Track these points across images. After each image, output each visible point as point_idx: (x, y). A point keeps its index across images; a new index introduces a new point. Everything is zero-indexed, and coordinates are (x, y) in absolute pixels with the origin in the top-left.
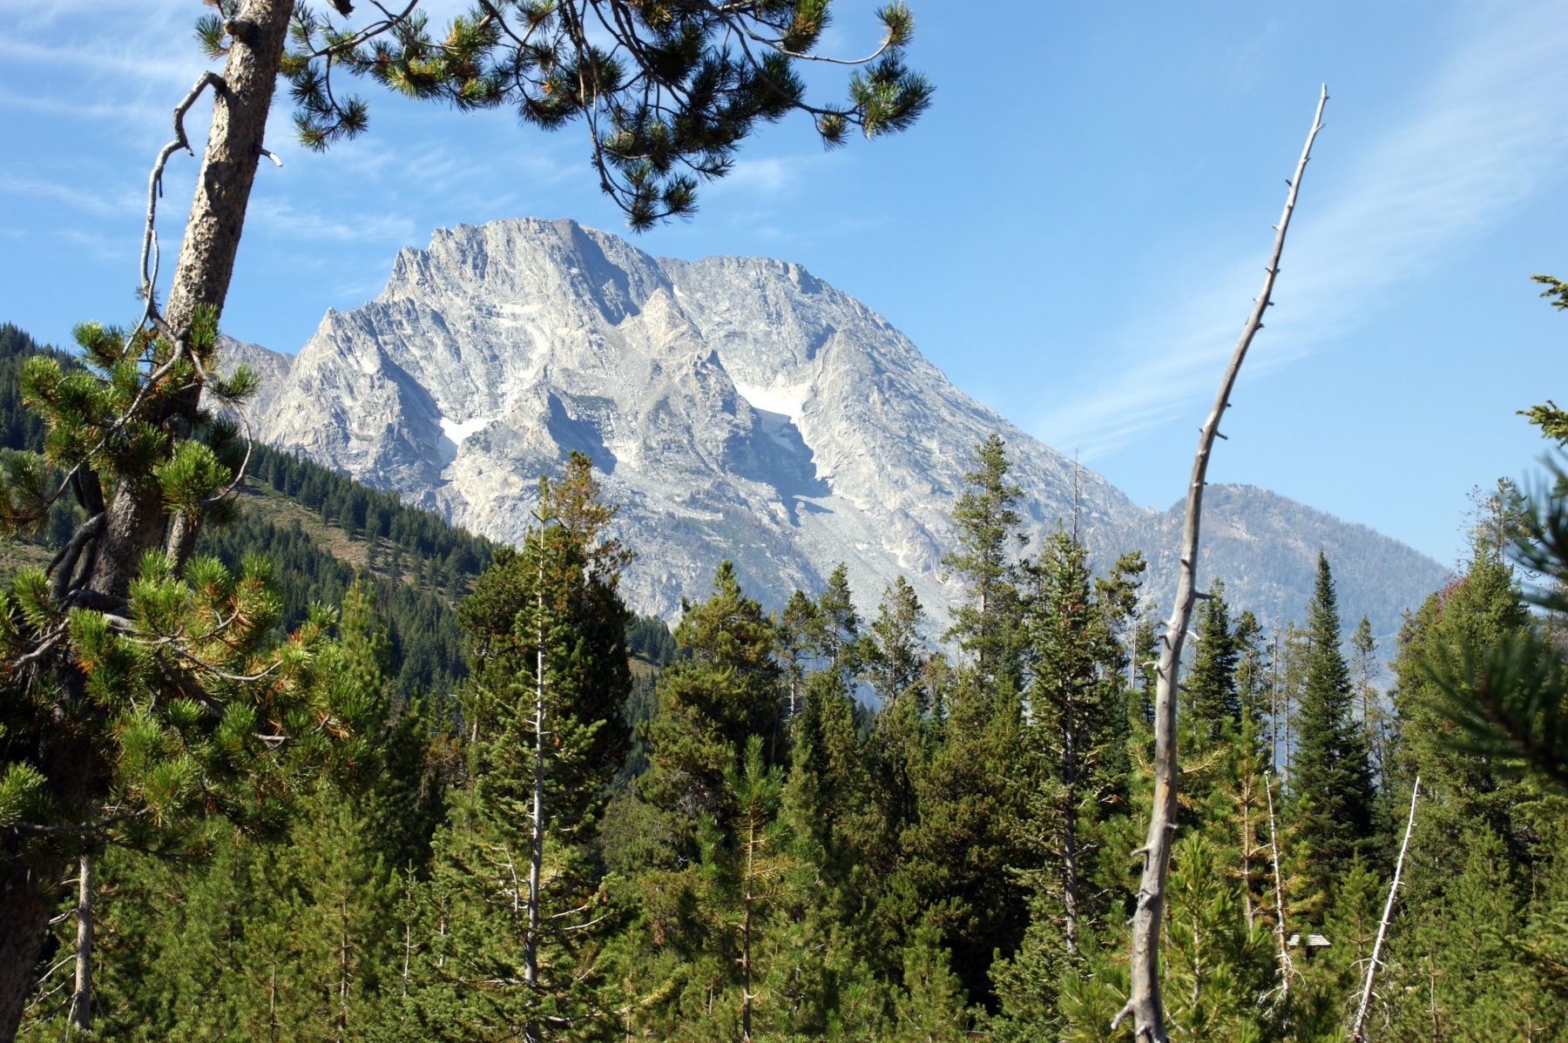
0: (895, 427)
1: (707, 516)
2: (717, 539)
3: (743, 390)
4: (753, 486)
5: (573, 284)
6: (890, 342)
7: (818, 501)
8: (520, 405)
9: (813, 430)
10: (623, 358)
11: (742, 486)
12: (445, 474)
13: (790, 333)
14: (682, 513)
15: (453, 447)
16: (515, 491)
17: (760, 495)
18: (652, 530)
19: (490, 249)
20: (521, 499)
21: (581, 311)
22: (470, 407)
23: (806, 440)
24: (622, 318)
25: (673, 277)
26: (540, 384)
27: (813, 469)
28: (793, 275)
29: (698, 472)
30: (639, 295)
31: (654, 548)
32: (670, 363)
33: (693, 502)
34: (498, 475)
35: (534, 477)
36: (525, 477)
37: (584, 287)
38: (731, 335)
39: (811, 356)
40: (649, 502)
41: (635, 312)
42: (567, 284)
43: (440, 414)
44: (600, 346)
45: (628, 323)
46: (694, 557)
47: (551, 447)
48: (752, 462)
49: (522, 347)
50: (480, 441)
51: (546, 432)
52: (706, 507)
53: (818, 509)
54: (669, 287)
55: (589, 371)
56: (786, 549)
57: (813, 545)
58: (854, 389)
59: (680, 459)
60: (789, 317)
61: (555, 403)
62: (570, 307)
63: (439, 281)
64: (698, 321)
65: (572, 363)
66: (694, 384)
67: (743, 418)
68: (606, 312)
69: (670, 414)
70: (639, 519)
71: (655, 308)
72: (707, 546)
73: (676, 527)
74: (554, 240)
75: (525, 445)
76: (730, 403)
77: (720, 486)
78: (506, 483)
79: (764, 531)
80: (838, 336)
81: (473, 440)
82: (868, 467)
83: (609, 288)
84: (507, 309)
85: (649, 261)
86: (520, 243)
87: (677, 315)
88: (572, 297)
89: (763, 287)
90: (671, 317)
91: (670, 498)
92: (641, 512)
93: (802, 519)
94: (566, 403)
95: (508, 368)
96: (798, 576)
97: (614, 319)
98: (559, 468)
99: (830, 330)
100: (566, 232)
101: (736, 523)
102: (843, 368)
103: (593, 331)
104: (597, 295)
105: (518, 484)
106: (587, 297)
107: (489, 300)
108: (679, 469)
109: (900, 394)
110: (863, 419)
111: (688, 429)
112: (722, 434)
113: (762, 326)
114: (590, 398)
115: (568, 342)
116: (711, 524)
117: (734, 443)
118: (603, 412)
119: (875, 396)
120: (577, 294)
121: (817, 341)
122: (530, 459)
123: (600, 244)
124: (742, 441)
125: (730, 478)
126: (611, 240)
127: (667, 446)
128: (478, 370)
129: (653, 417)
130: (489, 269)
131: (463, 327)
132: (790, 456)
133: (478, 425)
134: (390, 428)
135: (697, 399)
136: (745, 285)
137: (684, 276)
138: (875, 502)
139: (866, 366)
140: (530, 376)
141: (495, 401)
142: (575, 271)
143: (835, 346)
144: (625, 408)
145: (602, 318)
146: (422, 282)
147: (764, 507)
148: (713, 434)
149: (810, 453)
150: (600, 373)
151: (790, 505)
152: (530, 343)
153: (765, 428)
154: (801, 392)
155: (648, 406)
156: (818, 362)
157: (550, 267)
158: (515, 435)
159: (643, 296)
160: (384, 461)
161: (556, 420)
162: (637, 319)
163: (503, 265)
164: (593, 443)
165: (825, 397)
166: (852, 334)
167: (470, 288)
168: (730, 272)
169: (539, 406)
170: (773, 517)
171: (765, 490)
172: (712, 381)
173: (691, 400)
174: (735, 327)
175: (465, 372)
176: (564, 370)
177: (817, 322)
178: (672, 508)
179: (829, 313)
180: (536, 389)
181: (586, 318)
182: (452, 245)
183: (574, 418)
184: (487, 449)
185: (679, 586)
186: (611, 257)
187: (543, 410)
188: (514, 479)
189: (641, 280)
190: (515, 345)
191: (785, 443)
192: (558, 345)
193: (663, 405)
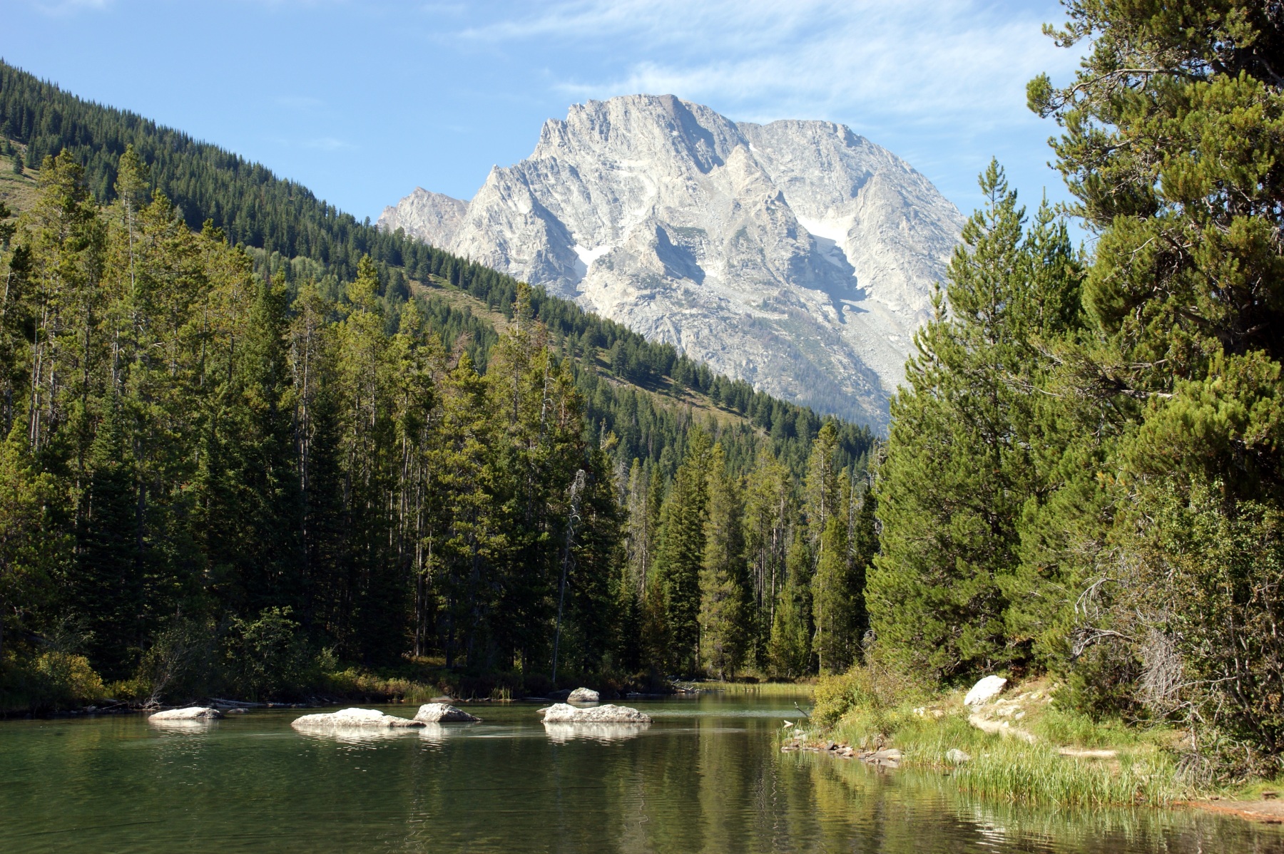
0: (919, 247)
1: (775, 316)
2: (784, 334)
3: (802, 221)
4: (811, 293)
5: (674, 144)
6: (915, 183)
7: (859, 304)
8: (635, 235)
9: (856, 251)
10: (712, 198)
11: (803, 294)
12: (579, 288)
13: (838, 178)
14: (758, 314)
15: (585, 267)
16: (632, 299)
17: (816, 300)
18: (734, 327)
19: (612, 118)
20: (636, 305)
21: (680, 163)
22: (598, 237)
23: (849, 260)
24: (710, 168)
25: (748, 137)
26: (650, 218)
27: (855, 280)
28: (841, 134)
29: (769, 283)
30: (723, 151)
31: (736, 340)
32: (747, 201)
33: (765, 306)
34: (619, 287)
35: (646, 288)
36: (640, 289)
37: (681, 147)
38: (793, 180)
39: (854, 194)
40: (732, 306)
41: (721, 163)
42: (669, 144)
43: (574, 243)
44: (694, 189)
45: (716, 171)
46: (766, 347)
47: (658, 266)
48: (809, 275)
49: (636, 192)
50: (606, 263)
51: (654, 254)
52: (775, 310)
53: (859, 310)
54: (746, 144)
55: (686, 209)
56: (836, 340)
57: (856, 337)
58: (888, 219)
59: (755, 274)
60: (837, 166)
61: (661, 233)
62: (672, 160)
63: (574, 144)
64: (768, 169)
65: (674, 203)
66: (765, 217)
67: (802, 242)
68: (698, 164)
69: (748, 240)
70: (724, 319)
71: (736, 160)
72: (776, 339)
73: (753, 325)
74: (660, 110)
75: (639, 265)
76: (793, 232)
77: (785, 293)
78: (625, 293)
79: (820, 327)
80: (875, 179)
81: (600, 262)
82: (898, 278)
83: (701, 145)
84: (625, 163)
85: (731, 125)
86: (634, 113)
87: (752, 165)
88: (674, 153)
89: (817, 143)
90: (748, 166)
91: (747, 303)
92: (725, 314)
93: (848, 318)
94: (669, 233)
95: (626, 208)
96: (845, 361)
97: (705, 169)
98: (664, 281)
99: (869, 175)
100: (669, 105)
101: (798, 320)
102: (879, 203)
103: (689, 179)
104: (692, 152)
105: (634, 293)
106: (684, 153)
107: (611, 157)
108: (754, 281)
109: (922, 222)
110: (895, 242)
111: (761, 251)
112: (787, 255)
113: (817, 173)
114: (687, 229)
115: (670, 187)
116: (779, 322)
117: (796, 261)
118: (697, 239)
119: (904, 224)
120: (677, 151)
121: (859, 183)
122: (643, 275)
123: (695, 113)
124: (802, 259)
125: (793, 287)
126: (702, 110)
127: (745, 264)
128: (604, 209)
129: (735, 243)
130: (612, 134)
131: (593, 177)
132: (839, 270)
133: (604, 250)
134: (539, 254)
135: (769, 227)
136: (804, 142)
137: (757, 136)
138: (904, 305)
139: (897, 201)
140: (642, 213)
141: (616, 232)
142: (675, 133)
143: (872, 187)
144: (713, 236)
145: (696, 169)
146: (562, 145)
147: (819, 309)
148: (781, 255)
149: (853, 269)
150: (695, 210)
151: (838, 307)
152: (642, 188)
153: (819, 250)
154: (847, 222)
155: (731, 234)
156: (860, 199)
157: (657, 131)
158: (632, 257)
159: (726, 152)
160: (535, 277)
161: (662, 246)
162: (722, 168)
163: (622, 130)
164: (690, 263)
165: (865, 225)
166: (886, 177)
167: (597, 148)
168: (792, 133)
169: (649, 235)
170: (826, 317)
171: (820, 296)
172: (779, 214)
173: (763, 229)
174: (797, 173)
175: (594, 211)
176: (668, 208)
177: (858, 169)
178: (749, 310)
179: (867, 162)
180: (647, 223)
181: (684, 169)
182: (584, 116)
183: (675, 244)
184: (611, 268)
185: (755, 369)
186: (702, 122)
187: (652, 238)
188: (631, 290)
189: (725, 139)
190: (631, 191)
191: (835, 261)
192: (663, 189)
193: (742, 233)
